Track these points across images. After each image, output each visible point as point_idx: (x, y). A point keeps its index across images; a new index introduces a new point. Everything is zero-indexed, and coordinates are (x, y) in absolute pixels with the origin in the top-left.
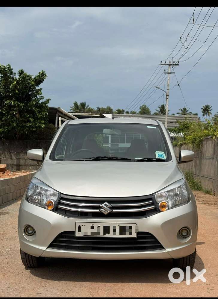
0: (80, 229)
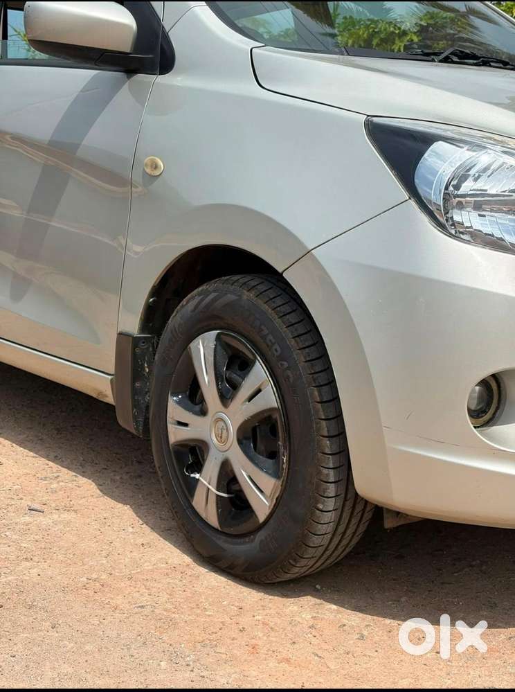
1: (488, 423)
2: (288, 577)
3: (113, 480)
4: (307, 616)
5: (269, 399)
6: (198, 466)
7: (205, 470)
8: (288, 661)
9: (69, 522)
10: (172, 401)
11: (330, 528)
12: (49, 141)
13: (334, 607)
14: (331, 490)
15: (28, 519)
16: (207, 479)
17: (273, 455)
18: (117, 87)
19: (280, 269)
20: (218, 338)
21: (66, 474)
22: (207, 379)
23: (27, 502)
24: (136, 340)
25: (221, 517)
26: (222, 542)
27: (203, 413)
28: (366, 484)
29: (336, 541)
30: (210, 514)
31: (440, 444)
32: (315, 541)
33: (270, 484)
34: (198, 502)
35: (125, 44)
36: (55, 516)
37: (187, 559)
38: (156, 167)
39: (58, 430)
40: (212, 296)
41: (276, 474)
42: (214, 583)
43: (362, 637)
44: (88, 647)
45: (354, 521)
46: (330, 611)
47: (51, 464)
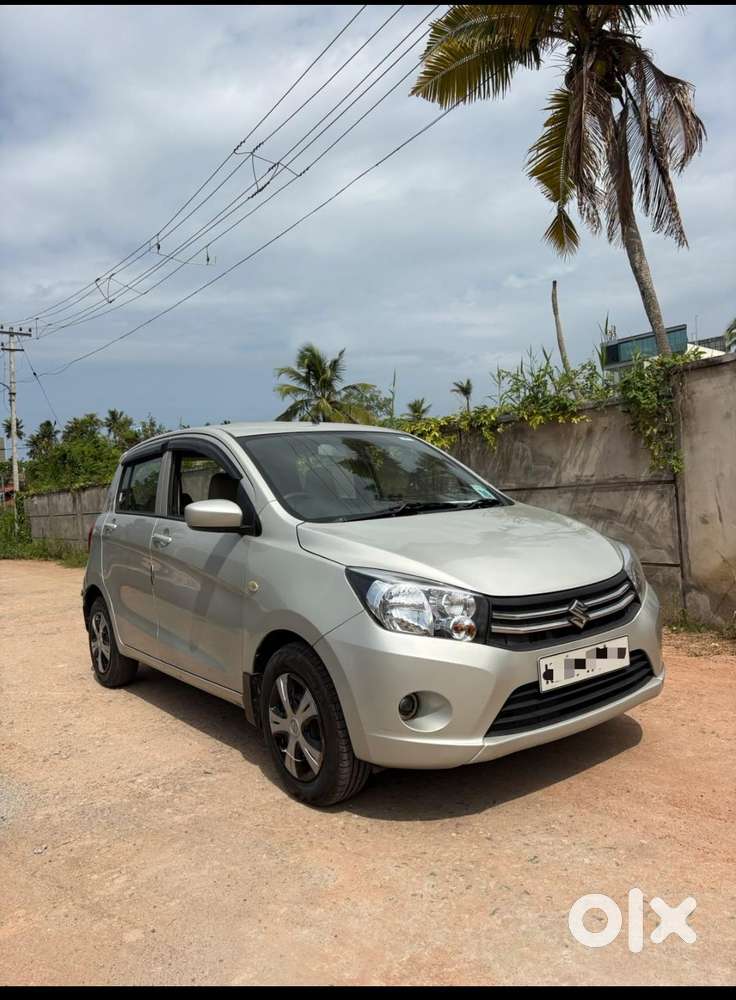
0: (549, 675)
1: (413, 717)
2: (332, 802)
3: (251, 751)
4: (341, 823)
5: (313, 711)
6: (285, 746)
7: (289, 747)
8: (327, 848)
9: (224, 780)
10: (271, 710)
11: (348, 776)
12: (211, 556)
13: (356, 816)
14: (345, 756)
15: (203, 779)
16: (289, 752)
17: (319, 739)
18: (236, 541)
19: (312, 644)
20: (289, 678)
21: (226, 748)
22: (284, 697)
23: (203, 768)
24: (252, 677)
25: (298, 772)
26: (300, 786)
27: (285, 717)
28: (359, 754)
29: (353, 781)
30: (293, 771)
31: (387, 731)
32: (341, 783)
33: (317, 754)
34: (288, 764)
35: (237, 523)
36: (218, 776)
37: (286, 796)
38: (254, 587)
39: (223, 718)
40: (285, 655)
41: (320, 750)
42: (297, 808)
43: (367, 832)
44: (227, 851)
45: (361, 769)
46: (355, 819)
47: (218, 742)
